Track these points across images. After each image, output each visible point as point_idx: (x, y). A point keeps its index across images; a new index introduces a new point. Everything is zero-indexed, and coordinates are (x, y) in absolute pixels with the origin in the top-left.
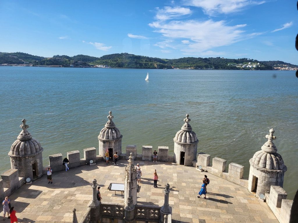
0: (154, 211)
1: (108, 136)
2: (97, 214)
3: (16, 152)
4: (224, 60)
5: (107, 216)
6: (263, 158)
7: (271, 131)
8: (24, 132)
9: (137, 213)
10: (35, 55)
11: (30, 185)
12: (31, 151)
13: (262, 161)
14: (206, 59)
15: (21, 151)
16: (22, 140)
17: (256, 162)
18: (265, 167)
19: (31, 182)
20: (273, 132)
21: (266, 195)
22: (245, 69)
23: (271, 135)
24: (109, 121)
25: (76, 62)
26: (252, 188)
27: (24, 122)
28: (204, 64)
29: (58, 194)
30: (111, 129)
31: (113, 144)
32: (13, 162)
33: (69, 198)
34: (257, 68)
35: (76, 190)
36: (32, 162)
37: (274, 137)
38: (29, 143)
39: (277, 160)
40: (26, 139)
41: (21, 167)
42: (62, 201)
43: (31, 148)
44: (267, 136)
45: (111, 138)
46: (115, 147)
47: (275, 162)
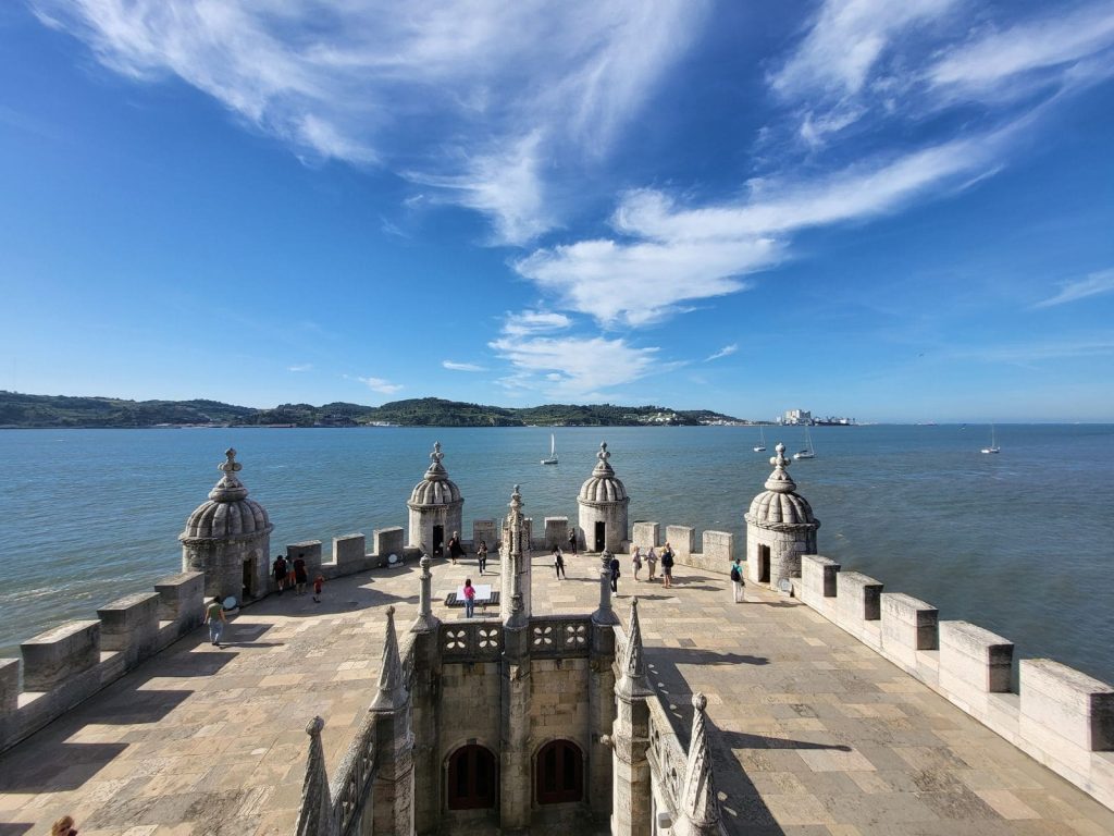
0: (576, 628)
1: (433, 497)
2: (431, 649)
3: (202, 527)
4: (617, 408)
5: (455, 656)
6: (773, 502)
7: (779, 447)
8: (228, 480)
9: (534, 639)
10: (236, 405)
11: (236, 616)
12: (244, 527)
13: (772, 510)
14: (584, 407)
15: (217, 524)
16: (220, 500)
17: (761, 515)
18: (781, 520)
19: (237, 610)
20: (783, 451)
21: (793, 580)
22: (654, 424)
23: (779, 456)
24: (434, 465)
25: (329, 417)
26: (760, 574)
27: (230, 454)
28: (581, 417)
29: (314, 627)
30: (439, 481)
31: (444, 515)
32: (189, 556)
33: (346, 632)
34: (674, 423)
35: (361, 616)
36: (244, 555)
37: (786, 459)
38: (239, 506)
39: (800, 503)
40: (231, 497)
41: (211, 569)
42: (328, 640)
43: (243, 518)
44: (772, 460)
45: (439, 501)
46: (448, 522)
47: (798, 508)
